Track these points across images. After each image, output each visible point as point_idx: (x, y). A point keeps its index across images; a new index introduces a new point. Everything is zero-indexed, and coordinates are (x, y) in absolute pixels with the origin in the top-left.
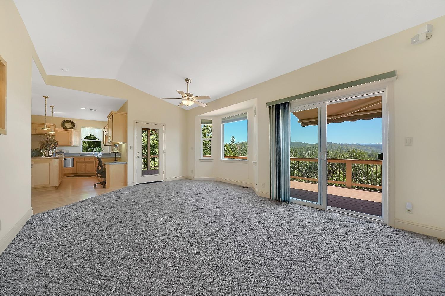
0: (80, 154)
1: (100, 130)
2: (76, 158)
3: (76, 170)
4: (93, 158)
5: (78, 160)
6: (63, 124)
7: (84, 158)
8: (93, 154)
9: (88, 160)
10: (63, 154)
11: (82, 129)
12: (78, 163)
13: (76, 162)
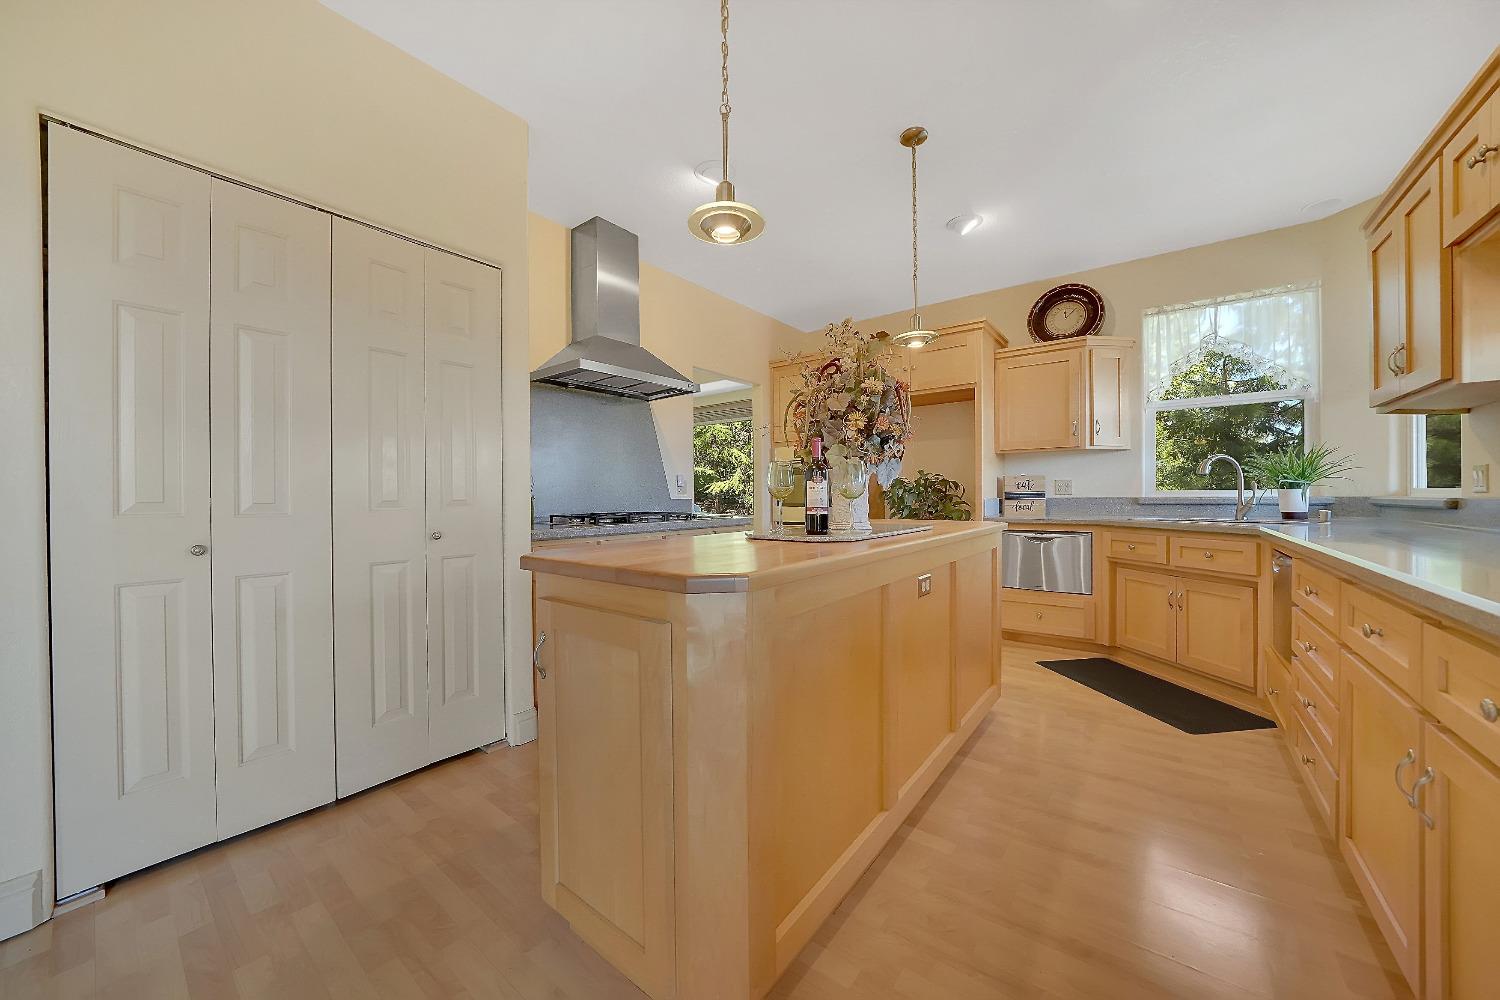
0: (1136, 501)
1: (1310, 295)
2: (1108, 535)
3: (1107, 619)
4: (1249, 547)
5: (1122, 551)
6: (1038, 325)
7: (1161, 539)
8: (1243, 508)
9: (1194, 560)
10: (1040, 503)
11: (1151, 324)
12: (1121, 573)
13: (1106, 565)
